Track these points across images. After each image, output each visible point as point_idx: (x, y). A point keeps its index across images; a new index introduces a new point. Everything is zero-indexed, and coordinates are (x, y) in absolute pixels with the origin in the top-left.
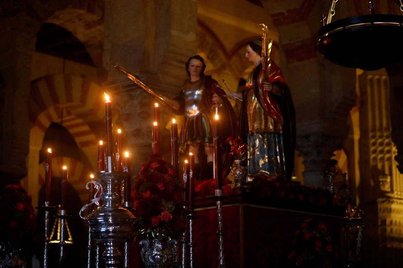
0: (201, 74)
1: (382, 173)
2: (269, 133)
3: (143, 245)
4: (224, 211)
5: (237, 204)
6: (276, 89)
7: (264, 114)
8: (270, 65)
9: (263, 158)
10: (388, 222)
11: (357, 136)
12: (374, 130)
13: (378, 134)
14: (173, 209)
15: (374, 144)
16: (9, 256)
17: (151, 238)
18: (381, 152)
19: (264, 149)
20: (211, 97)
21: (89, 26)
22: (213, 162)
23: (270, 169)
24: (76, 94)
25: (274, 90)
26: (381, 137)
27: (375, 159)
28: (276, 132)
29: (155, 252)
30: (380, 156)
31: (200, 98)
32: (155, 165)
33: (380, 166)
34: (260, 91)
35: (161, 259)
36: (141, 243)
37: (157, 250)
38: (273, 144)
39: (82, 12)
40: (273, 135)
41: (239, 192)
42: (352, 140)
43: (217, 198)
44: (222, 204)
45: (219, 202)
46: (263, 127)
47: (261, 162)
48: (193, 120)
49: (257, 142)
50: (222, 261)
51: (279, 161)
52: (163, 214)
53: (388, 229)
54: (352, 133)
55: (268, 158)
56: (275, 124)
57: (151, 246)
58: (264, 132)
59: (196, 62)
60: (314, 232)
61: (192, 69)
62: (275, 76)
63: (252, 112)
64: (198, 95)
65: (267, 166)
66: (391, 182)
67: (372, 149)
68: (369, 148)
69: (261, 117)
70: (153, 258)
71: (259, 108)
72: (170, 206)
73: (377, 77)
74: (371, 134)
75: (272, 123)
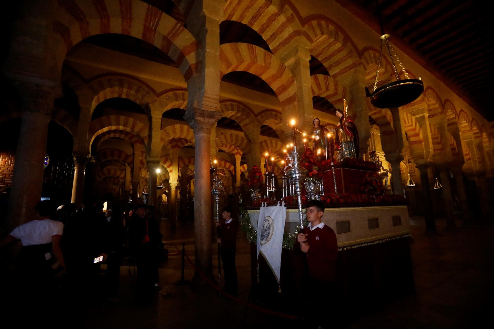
0: (319, 125)
2: (348, 142)
3: (306, 184)
4: (335, 171)
5: (340, 168)
6: (350, 125)
7: (346, 135)
8: (347, 116)
9: (347, 151)
14: (318, 169)
16: (255, 192)
17: (309, 181)
19: (347, 148)
20: (324, 132)
21: (276, 124)
22: (326, 156)
23: (350, 155)
24: (274, 145)
25: (349, 125)
28: (351, 141)
29: (311, 187)
31: (319, 133)
32: (308, 152)
34: (343, 126)
35: (314, 190)
36: (305, 184)
37: (312, 186)
38: (350, 146)
39: (274, 120)
40: (350, 143)
41: (341, 163)
43: (332, 166)
44: (335, 168)
45: (333, 167)
46: (346, 140)
47: (346, 153)
48: (317, 141)
49: (344, 145)
50: (336, 190)
51: (353, 152)
52: (313, 171)
55: (349, 151)
56: (350, 138)
57: (310, 184)
58: (346, 142)
59: (316, 120)
60: (372, 178)
61: (315, 123)
62: (349, 120)
63: (340, 135)
64: (318, 132)
65: (348, 154)
69: (344, 136)
70: (311, 189)
71: (343, 133)
72: (316, 168)
75: (349, 138)
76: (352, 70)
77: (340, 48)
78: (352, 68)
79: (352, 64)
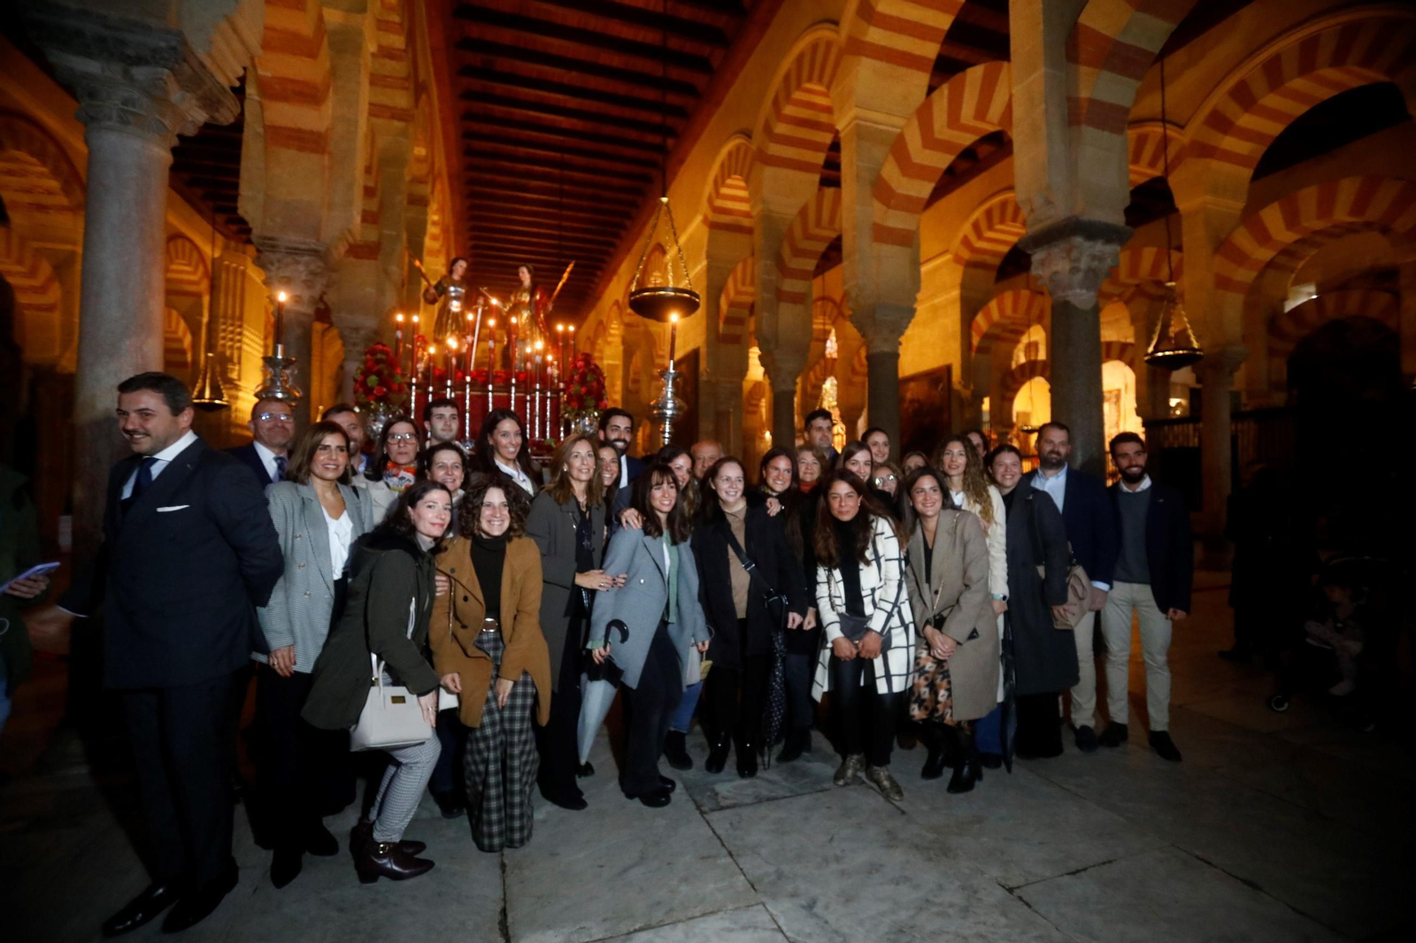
1: (230, 360)
10: (233, 407)
11: (205, 319)
12: (225, 317)
13: (230, 322)
15: (224, 331)
18: (232, 340)
26: (232, 325)
27: (224, 345)
30: (230, 343)
33: (228, 353)
42: (200, 323)
53: (233, 415)
54: (201, 315)
66: (240, 371)
67: (222, 335)
68: (217, 334)
73: (234, 265)
74: (222, 320)
76: (398, 124)
77: (393, 49)
78: (400, 119)
79: (403, 110)
